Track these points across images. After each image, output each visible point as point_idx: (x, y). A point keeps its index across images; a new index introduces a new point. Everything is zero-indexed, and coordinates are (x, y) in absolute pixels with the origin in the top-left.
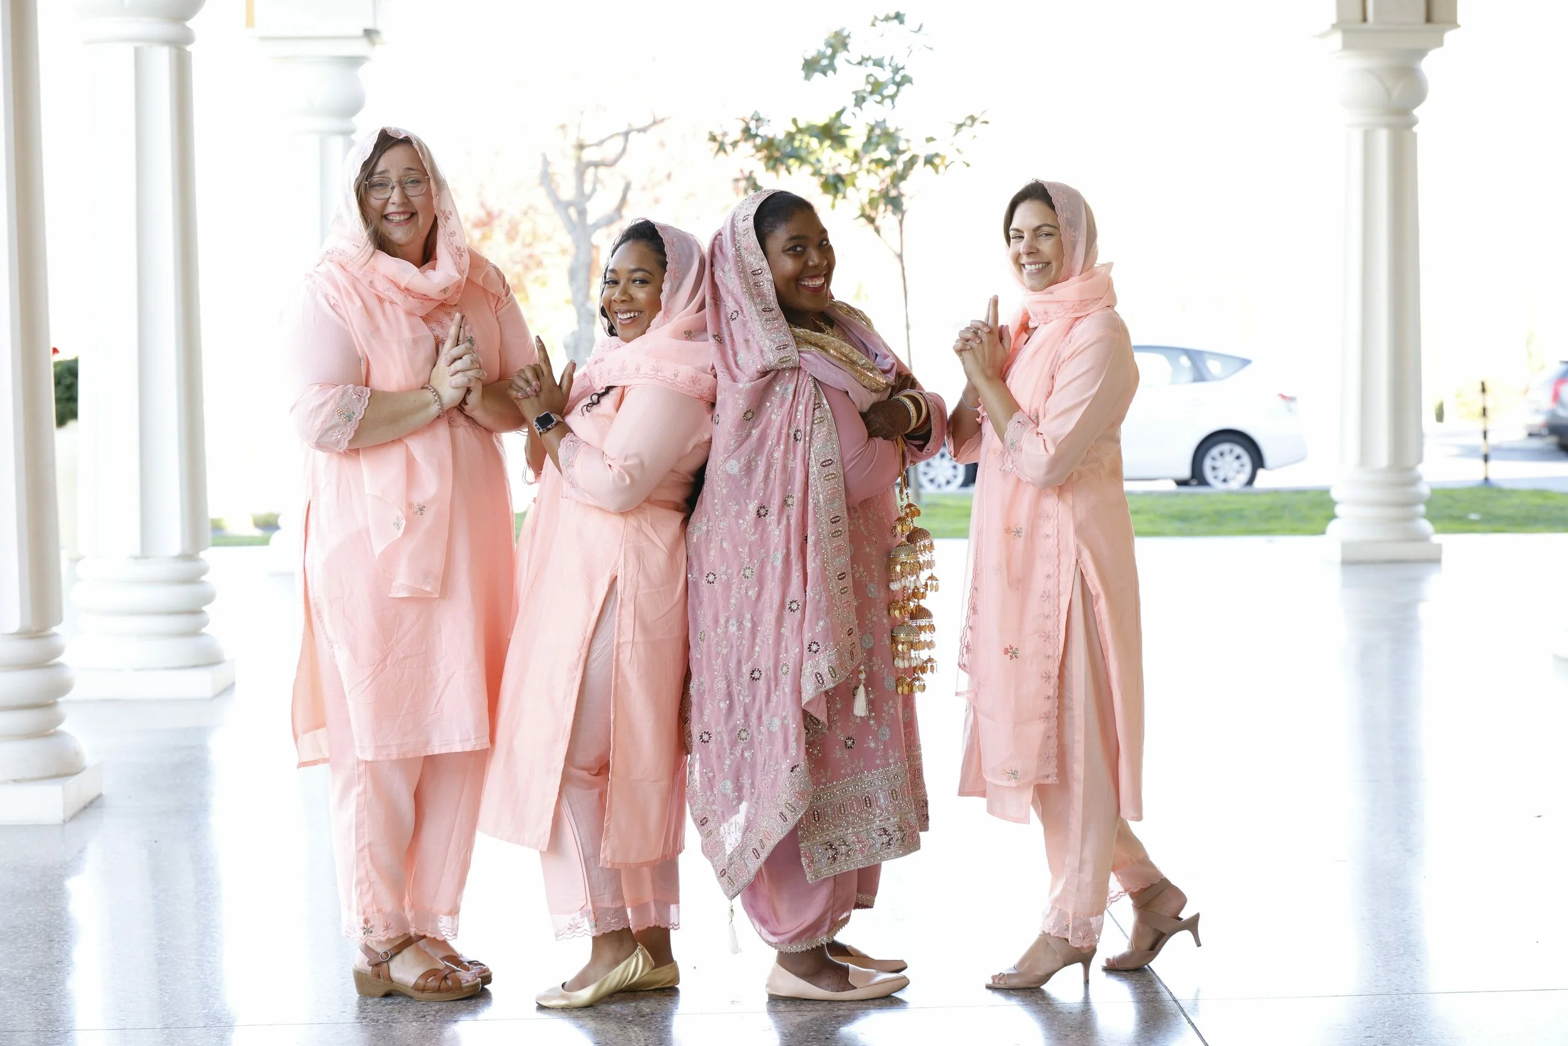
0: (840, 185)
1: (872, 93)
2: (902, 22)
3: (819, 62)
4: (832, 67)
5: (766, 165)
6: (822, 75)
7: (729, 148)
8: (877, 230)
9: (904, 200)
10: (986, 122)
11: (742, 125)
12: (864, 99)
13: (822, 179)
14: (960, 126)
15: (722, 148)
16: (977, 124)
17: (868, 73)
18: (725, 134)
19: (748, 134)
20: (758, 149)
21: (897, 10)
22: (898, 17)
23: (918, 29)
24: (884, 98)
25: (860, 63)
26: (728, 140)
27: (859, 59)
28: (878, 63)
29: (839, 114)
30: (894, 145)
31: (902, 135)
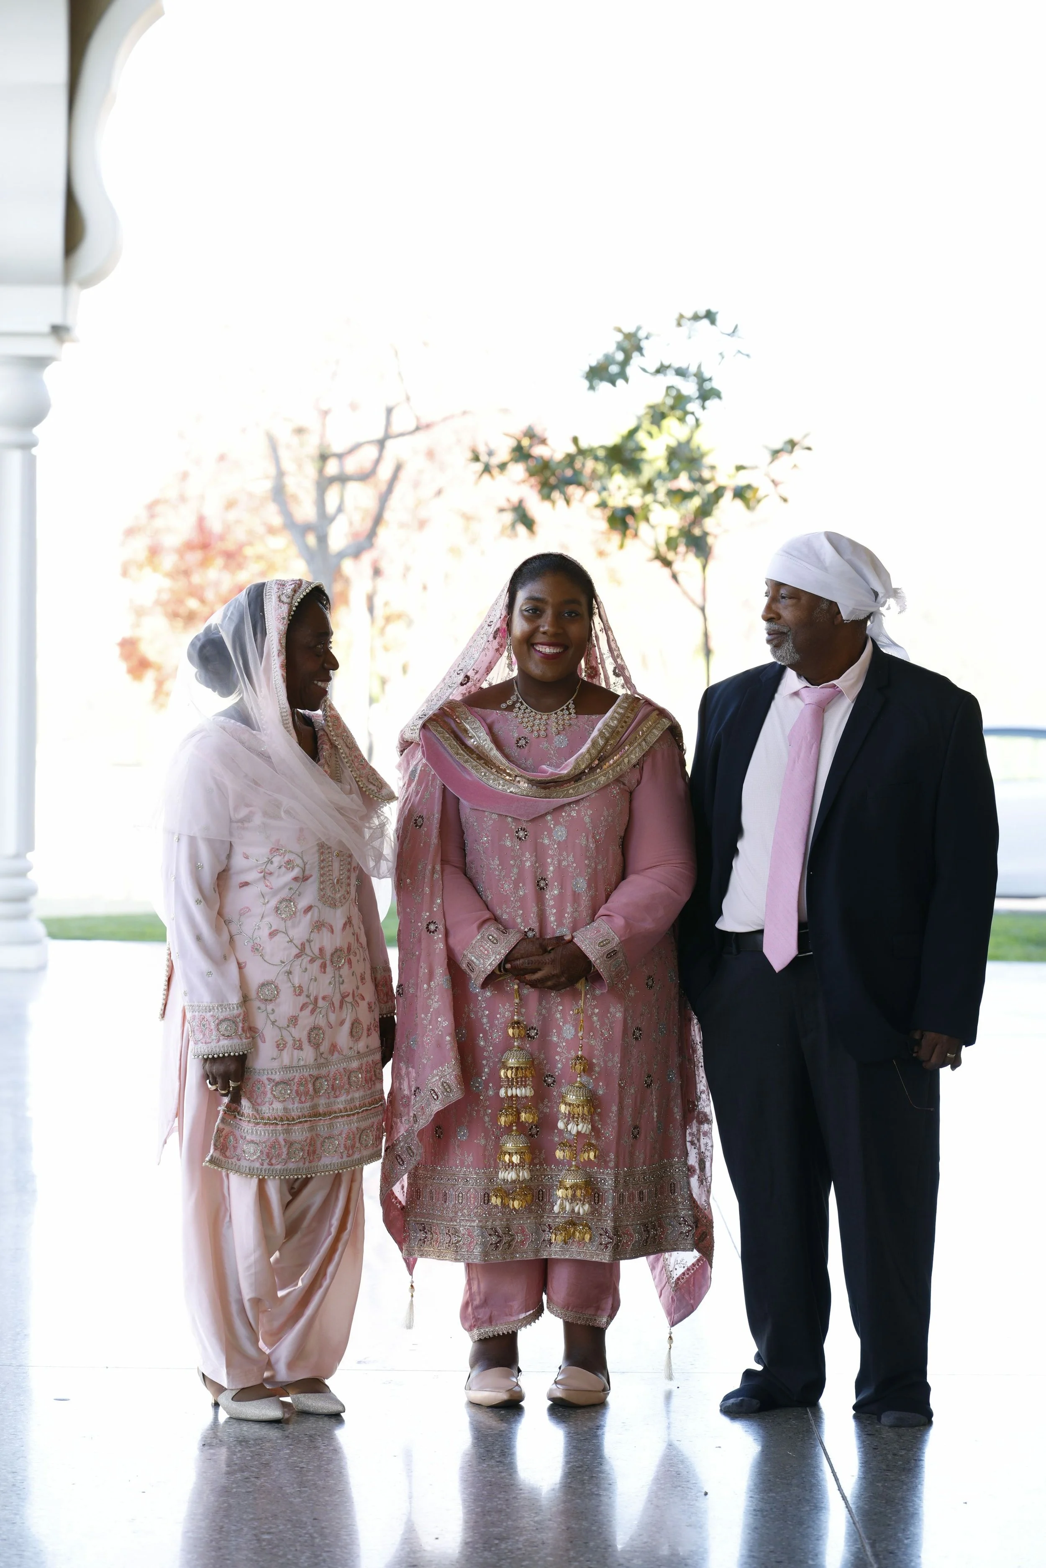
0: (630, 520)
1: (673, 408)
2: (713, 322)
3: (606, 369)
4: (623, 375)
5: (540, 492)
6: (609, 385)
7: (496, 471)
8: (674, 577)
9: (710, 540)
10: (809, 449)
11: (513, 443)
12: (663, 416)
13: (608, 512)
14: (776, 453)
15: (487, 469)
16: (797, 451)
17: (670, 384)
18: (490, 454)
19: (520, 453)
20: (532, 473)
21: (707, 308)
22: (710, 316)
23: (732, 331)
24: (686, 413)
25: (658, 371)
26: (495, 461)
27: (658, 365)
28: (681, 373)
29: (632, 433)
30: (696, 474)
31: (707, 461)
